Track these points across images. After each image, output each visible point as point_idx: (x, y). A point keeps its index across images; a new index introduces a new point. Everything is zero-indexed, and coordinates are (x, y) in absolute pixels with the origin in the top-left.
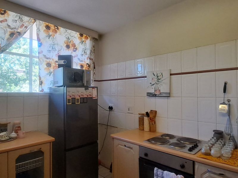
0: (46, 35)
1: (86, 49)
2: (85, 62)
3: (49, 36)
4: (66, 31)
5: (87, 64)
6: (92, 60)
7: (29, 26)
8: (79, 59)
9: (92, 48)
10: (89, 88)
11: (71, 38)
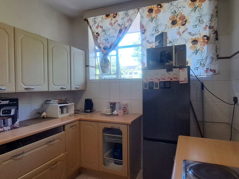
0: (149, 20)
1: (201, 16)
2: (200, 35)
3: (152, 19)
4: (172, 4)
5: (205, 36)
6: (213, 27)
7: (133, 18)
8: (190, 33)
9: (213, 10)
10: (173, 69)
11: (178, 10)
